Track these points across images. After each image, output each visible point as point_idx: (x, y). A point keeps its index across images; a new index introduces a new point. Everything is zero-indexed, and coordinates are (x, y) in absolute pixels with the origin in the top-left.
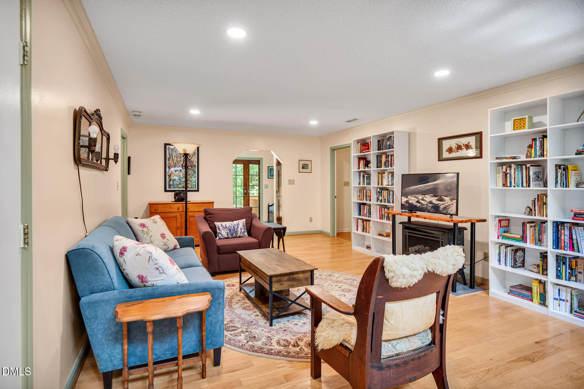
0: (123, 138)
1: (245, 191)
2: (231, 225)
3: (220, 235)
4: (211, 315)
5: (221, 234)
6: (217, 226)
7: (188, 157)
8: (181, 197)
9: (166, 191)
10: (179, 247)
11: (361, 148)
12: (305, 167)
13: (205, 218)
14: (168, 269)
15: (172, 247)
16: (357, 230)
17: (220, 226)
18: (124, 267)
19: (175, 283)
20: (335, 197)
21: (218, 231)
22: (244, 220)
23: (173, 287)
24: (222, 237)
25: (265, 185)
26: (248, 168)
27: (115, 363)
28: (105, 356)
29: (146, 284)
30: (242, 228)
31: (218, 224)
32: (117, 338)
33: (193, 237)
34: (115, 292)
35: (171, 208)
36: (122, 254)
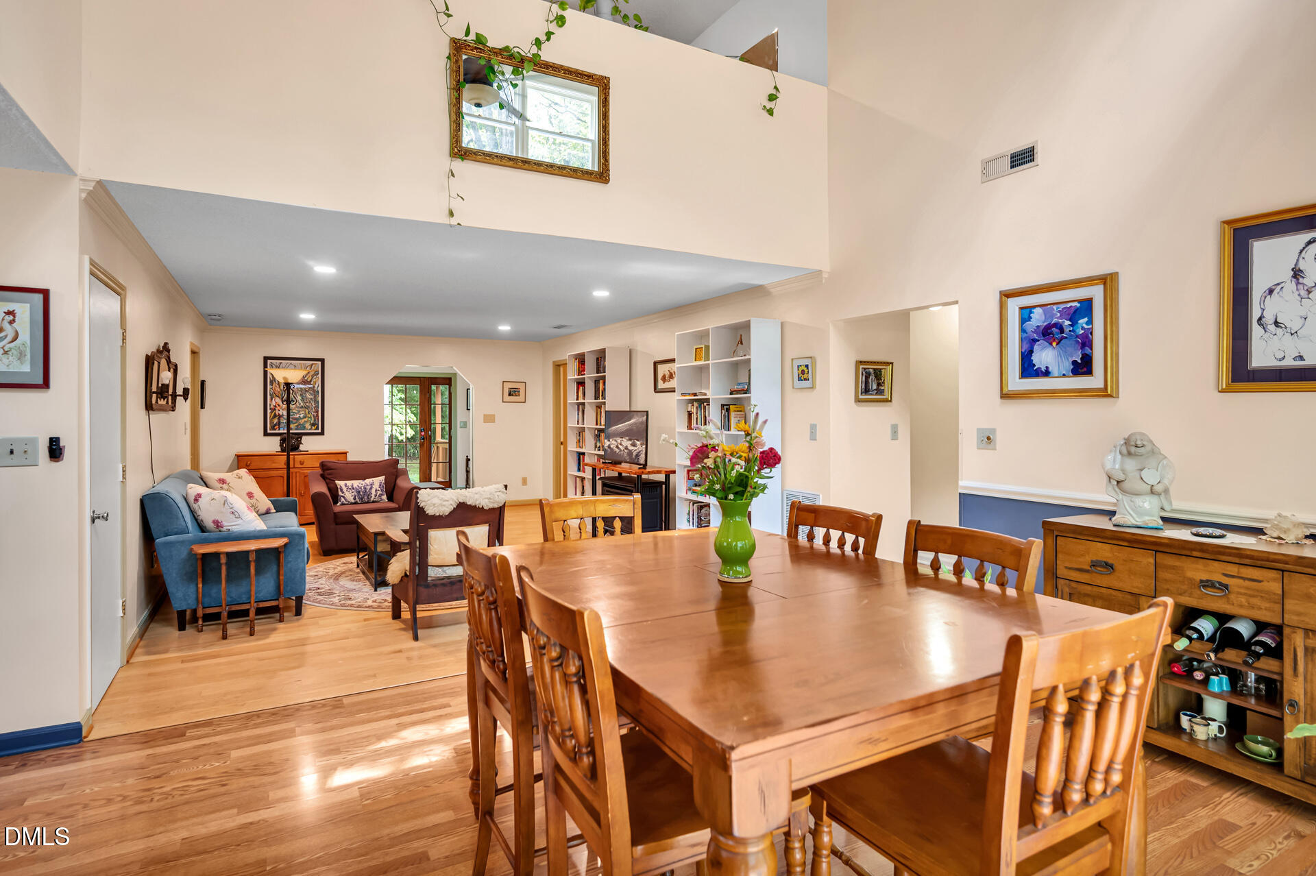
0: (193, 352)
1: (423, 433)
2: (360, 486)
3: (343, 499)
4: (291, 561)
5: (344, 497)
6: (339, 487)
7: (292, 387)
8: (290, 444)
9: (266, 434)
10: (273, 510)
11: (579, 368)
12: (513, 392)
13: (323, 476)
14: (245, 514)
15: (263, 510)
16: (576, 494)
17: (343, 487)
18: (199, 513)
19: (253, 529)
20: (562, 443)
21: (340, 493)
22: (383, 477)
23: (250, 532)
24: (345, 502)
25: (461, 422)
26: (430, 391)
27: (189, 602)
28: (180, 595)
29: (222, 529)
30: (378, 489)
31: (340, 483)
32: (191, 577)
33: (296, 499)
34: (190, 535)
35: (274, 463)
36: (196, 500)
